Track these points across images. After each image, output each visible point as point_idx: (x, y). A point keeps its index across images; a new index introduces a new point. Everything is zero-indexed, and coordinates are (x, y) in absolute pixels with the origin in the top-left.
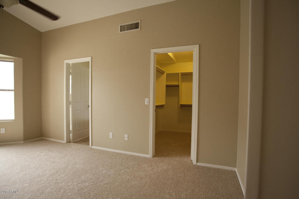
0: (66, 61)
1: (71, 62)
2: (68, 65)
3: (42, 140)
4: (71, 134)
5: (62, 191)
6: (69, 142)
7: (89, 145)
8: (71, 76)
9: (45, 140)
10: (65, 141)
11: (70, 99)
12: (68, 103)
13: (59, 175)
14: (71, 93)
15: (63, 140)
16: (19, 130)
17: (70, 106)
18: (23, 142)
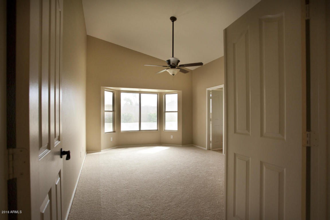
0: (208, 89)
1: (211, 89)
2: (209, 92)
3: (193, 146)
4: (211, 144)
5: (198, 170)
6: (209, 149)
7: (222, 153)
8: (211, 100)
9: (194, 146)
10: (206, 149)
11: (211, 117)
12: (209, 120)
13: (198, 164)
14: (211, 112)
15: (205, 148)
16: (179, 138)
17: (211, 122)
18: (181, 146)
